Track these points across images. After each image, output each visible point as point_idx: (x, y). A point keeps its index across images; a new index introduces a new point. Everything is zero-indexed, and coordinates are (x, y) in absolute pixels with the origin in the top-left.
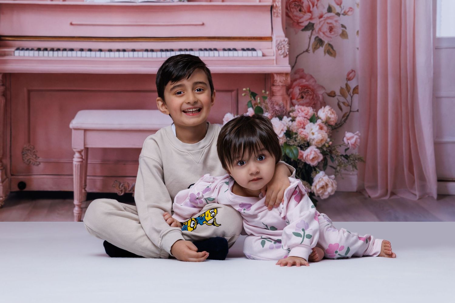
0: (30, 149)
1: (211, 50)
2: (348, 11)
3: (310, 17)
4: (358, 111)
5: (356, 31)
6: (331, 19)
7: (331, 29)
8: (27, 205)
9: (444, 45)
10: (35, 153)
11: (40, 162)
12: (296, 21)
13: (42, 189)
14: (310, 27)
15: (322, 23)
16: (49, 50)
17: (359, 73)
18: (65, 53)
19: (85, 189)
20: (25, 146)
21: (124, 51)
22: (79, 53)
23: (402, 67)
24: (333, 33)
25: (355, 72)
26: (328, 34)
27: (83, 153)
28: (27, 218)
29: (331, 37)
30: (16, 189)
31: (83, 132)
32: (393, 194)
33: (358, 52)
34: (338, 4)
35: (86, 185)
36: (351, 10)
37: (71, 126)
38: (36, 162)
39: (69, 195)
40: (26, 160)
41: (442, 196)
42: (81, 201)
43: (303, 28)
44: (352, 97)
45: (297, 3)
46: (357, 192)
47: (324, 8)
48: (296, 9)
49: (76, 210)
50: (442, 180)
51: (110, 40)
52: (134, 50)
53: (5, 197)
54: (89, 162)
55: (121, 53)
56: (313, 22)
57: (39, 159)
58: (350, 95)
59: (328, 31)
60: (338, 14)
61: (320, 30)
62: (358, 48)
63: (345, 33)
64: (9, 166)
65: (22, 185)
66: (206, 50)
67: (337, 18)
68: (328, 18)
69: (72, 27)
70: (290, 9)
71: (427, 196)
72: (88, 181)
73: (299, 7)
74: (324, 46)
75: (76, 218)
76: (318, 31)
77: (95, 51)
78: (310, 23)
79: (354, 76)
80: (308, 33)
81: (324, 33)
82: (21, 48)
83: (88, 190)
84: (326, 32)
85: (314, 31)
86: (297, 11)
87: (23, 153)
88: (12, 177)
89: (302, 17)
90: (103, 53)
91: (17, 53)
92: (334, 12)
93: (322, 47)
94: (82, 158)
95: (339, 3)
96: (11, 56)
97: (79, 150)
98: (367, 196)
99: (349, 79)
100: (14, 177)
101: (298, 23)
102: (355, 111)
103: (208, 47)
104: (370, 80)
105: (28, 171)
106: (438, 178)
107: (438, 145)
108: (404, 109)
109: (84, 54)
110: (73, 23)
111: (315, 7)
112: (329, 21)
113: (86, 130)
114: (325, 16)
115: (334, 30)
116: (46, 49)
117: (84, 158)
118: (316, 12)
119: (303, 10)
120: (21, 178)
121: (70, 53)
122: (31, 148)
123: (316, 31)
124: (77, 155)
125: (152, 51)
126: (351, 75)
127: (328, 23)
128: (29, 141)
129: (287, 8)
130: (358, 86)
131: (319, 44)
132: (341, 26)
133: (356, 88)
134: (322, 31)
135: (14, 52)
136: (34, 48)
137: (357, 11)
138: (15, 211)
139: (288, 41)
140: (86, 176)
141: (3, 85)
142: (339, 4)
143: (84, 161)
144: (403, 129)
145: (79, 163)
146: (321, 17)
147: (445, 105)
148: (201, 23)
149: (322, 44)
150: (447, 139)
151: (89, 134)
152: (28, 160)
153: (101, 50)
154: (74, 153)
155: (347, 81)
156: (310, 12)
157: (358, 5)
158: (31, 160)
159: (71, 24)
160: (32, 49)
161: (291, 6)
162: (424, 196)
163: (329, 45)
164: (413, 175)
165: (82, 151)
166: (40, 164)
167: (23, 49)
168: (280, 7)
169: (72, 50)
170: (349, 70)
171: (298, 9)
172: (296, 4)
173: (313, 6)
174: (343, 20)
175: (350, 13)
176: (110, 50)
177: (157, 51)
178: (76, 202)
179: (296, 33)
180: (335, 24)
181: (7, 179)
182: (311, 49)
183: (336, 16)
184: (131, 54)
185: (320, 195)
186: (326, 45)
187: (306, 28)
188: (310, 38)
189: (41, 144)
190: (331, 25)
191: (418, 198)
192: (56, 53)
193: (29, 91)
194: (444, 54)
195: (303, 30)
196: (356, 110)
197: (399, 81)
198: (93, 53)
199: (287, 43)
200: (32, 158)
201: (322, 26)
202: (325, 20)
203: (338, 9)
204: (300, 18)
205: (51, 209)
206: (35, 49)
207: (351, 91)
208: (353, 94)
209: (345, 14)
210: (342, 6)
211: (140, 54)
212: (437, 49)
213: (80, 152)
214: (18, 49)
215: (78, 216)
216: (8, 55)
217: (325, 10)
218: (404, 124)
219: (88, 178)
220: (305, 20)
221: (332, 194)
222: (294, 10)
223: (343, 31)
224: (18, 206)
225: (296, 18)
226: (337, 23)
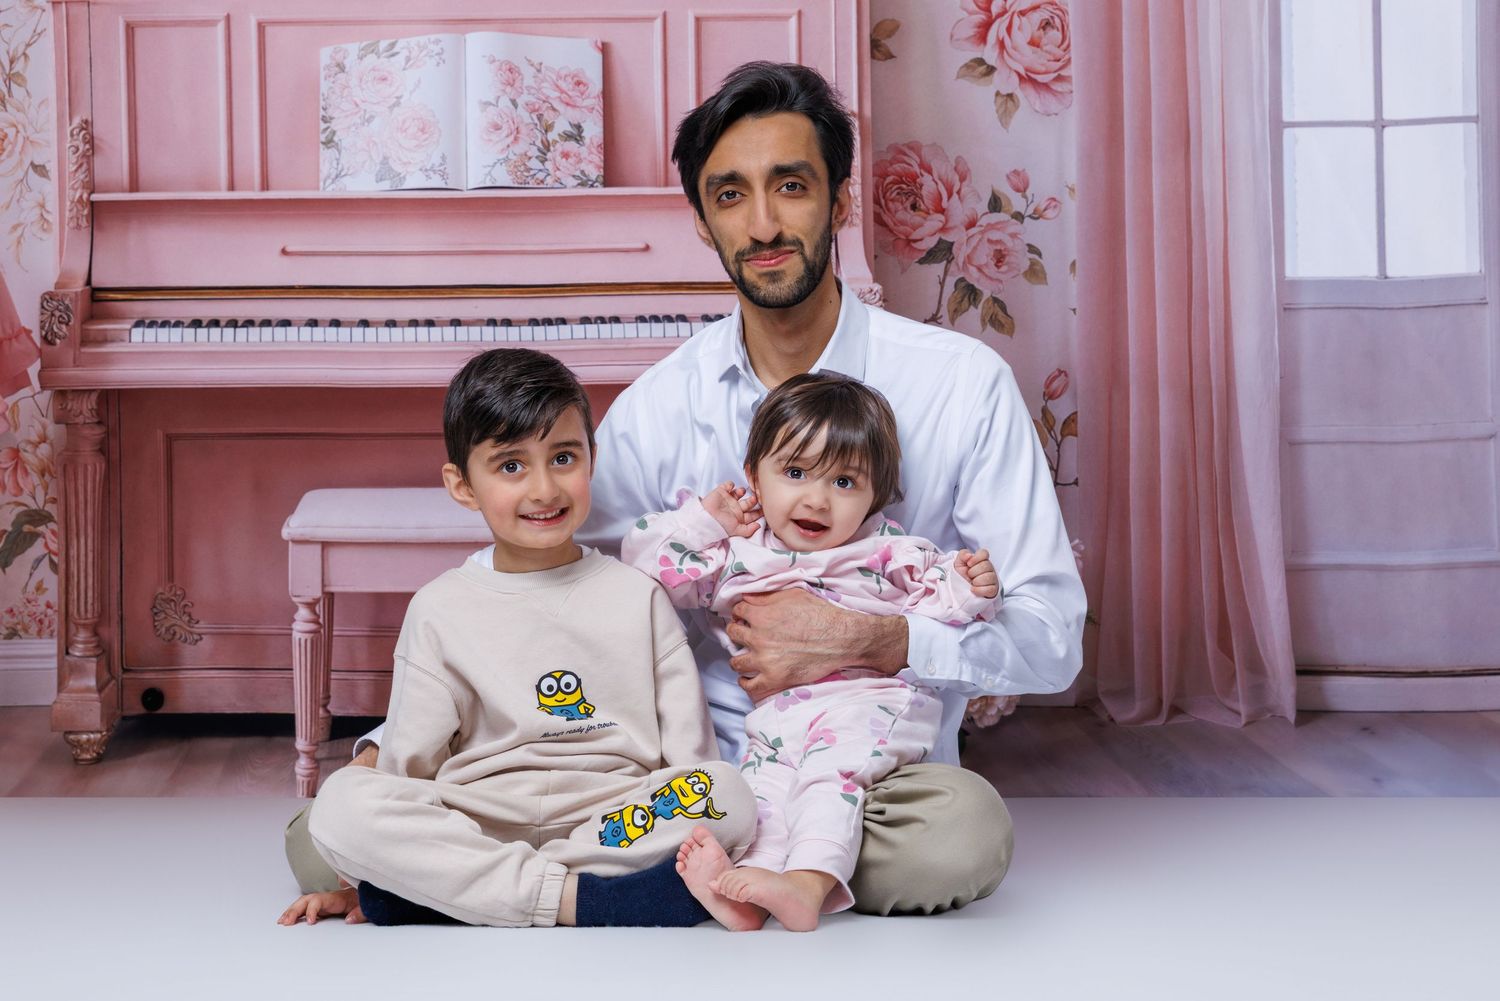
0: (173, 598)
1: (669, 319)
2: (1045, 210)
3: (941, 225)
4: (1076, 483)
5: (1071, 261)
6: (998, 229)
7: (1000, 258)
8: (167, 751)
9: (1307, 299)
10: (187, 610)
11: (199, 635)
12: (903, 237)
13: (206, 710)
14: (942, 252)
15: (974, 242)
16: (223, 323)
17: (1079, 376)
18: (267, 331)
19: (325, 706)
20: (161, 590)
21: (430, 323)
22: (306, 331)
23: (1196, 361)
24: (1004, 268)
25: (1066, 375)
26: (992, 270)
27: (319, 609)
28: (170, 789)
29: (1001, 281)
30: (137, 708)
31: (318, 548)
32: (1176, 710)
33: (1074, 321)
34: (1018, 190)
35: (328, 697)
36: (1054, 203)
37: (286, 533)
38: (191, 633)
39: (283, 725)
40: (163, 629)
41: (1310, 714)
42: (314, 742)
43: (924, 254)
44: (1059, 446)
45: (904, 186)
46: (1076, 706)
47: (980, 198)
48: (902, 203)
49: (302, 766)
50: (1308, 670)
51: (389, 293)
52: (456, 323)
53: (108, 730)
54: (335, 633)
55: (423, 331)
56: (949, 238)
57: (197, 626)
58: (1056, 441)
59: (993, 263)
60: (1019, 217)
61: (969, 259)
62: (1074, 310)
63: (1038, 268)
64: (116, 646)
65: (153, 697)
66: (655, 319)
67: (1014, 226)
68: (991, 227)
69: (286, 260)
70: (886, 205)
71: (1269, 715)
72: (333, 685)
73: (912, 199)
74: (980, 306)
75: (301, 790)
76: (964, 263)
77: (350, 324)
78: (940, 241)
79: (1066, 386)
80: (938, 269)
81: (979, 269)
82: (147, 321)
83: (336, 709)
84: (986, 265)
85: (953, 263)
86: (905, 209)
87: (155, 610)
88: (125, 676)
89: (921, 225)
90: (370, 331)
91: (137, 334)
92: (1006, 212)
93: (977, 308)
94: (316, 622)
95: (1022, 187)
96: (123, 344)
97: (310, 600)
98: (1105, 718)
99: (1050, 396)
100: (132, 675)
101: (909, 242)
102: (1070, 484)
103: (660, 312)
104: (1110, 398)
105: (170, 660)
106: (1297, 665)
107: (1297, 575)
108: (1202, 474)
109: (318, 333)
110: (289, 249)
111: (955, 197)
112: (995, 235)
113: (325, 545)
114: (983, 221)
115: (1007, 259)
116: (215, 323)
117: (321, 620)
118: (958, 211)
119: (923, 207)
120: (151, 678)
121: (280, 331)
122: (175, 595)
123: (957, 264)
124: (303, 613)
125: (507, 323)
126: (1055, 385)
127: (990, 241)
128: (171, 577)
129: (877, 201)
130: (1076, 413)
131: (966, 299)
132: (1027, 248)
133: (1071, 421)
134: (974, 263)
135: (130, 331)
136: (184, 320)
137: (1071, 207)
138: (137, 772)
139: (881, 292)
140: (328, 671)
141: (99, 423)
142: (1022, 189)
143: (322, 631)
144: (1202, 532)
145: (309, 636)
146: (971, 224)
147: (1314, 461)
148: (642, 245)
149: (975, 299)
150: (1320, 558)
151: (335, 555)
152: (168, 630)
153: (365, 323)
154: (295, 609)
155: (1046, 402)
156: (942, 211)
157: (1072, 190)
158: (177, 629)
159: (284, 252)
160: (178, 324)
161: (888, 194)
162: (1262, 714)
163: (996, 300)
164: (1232, 658)
165: (317, 601)
166: (201, 639)
167: (152, 324)
168: (859, 199)
169: (286, 323)
170: (1052, 369)
171: (908, 204)
172: (902, 189)
173: (950, 196)
174: (1032, 232)
175: (1050, 213)
176: (391, 324)
177: (520, 323)
178: (301, 744)
179: (904, 271)
180: (1009, 243)
181: (114, 682)
182: (944, 311)
183: (1014, 221)
184: (449, 331)
185: (976, 717)
186: (988, 300)
187: (931, 256)
188: (942, 284)
189: (204, 585)
190: (998, 247)
191: (1244, 721)
192: (242, 332)
193: (170, 439)
194: (1307, 324)
195: (921, 262)
196: (1072, 481)
197: (1189, 399)
198: (344, 332)
199: (878, 296)
200: (179, 623)
201: (975, 248)
202: (982, 233)
203: (1017, 203)
204: (915, 229)
205: (234, 764)
206: (187, 322)
207: (1058, 428)
208: (1063, 436)
209: (1037, 216)
210: (1029, 193)
211: (475, 331)
212: (1287, 309)
213: (311, 606)
214: (138, 324)
215: (309, 783)
216: (112, 341)
217: (983, 206)
218: (1204, 519)
219: (334, 676)
220: (927, 233)
221: (1009, 713)
222: (898, 205)
223: (1033, 264)
224: (143, 757)
225: (902, 228)
226: (1017, 242)
